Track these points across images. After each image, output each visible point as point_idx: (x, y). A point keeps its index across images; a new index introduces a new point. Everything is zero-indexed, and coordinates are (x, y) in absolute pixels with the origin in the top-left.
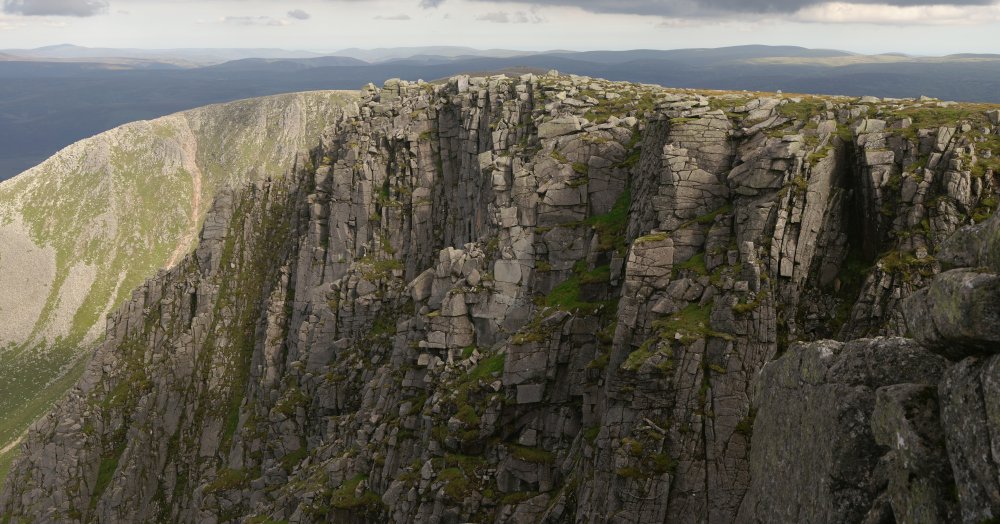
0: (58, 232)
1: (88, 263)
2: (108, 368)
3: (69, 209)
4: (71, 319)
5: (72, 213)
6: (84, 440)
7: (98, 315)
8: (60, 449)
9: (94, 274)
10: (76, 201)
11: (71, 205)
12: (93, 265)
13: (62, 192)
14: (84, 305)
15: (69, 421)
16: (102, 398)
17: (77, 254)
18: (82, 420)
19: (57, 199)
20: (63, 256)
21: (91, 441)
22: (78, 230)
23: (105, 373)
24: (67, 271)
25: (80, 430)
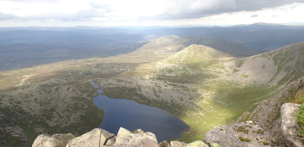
0: (280, 63)
1: (285, 72)
2: (285, 95)
3: (284, 59)
4: (277, 82)
5: (285, 60)
6: (275, 108)
7: (284, 83)
8: (268, 107)
9: (286, 74)
10: (286, 58)
11: (285, 58)
12: (286, 72)
13: (283, 55)
14: (281, 81)
15: (273, 102)
16: (282, 100)
17: (283, 69)
18: (276, 103)
19: (282, 56)
20: (279, 69)
21: (276, 108)
22: (285, 64)
23: (284, 95)
24: (279, 72)
25: (275, 105)
